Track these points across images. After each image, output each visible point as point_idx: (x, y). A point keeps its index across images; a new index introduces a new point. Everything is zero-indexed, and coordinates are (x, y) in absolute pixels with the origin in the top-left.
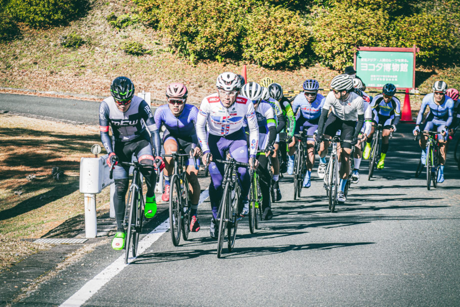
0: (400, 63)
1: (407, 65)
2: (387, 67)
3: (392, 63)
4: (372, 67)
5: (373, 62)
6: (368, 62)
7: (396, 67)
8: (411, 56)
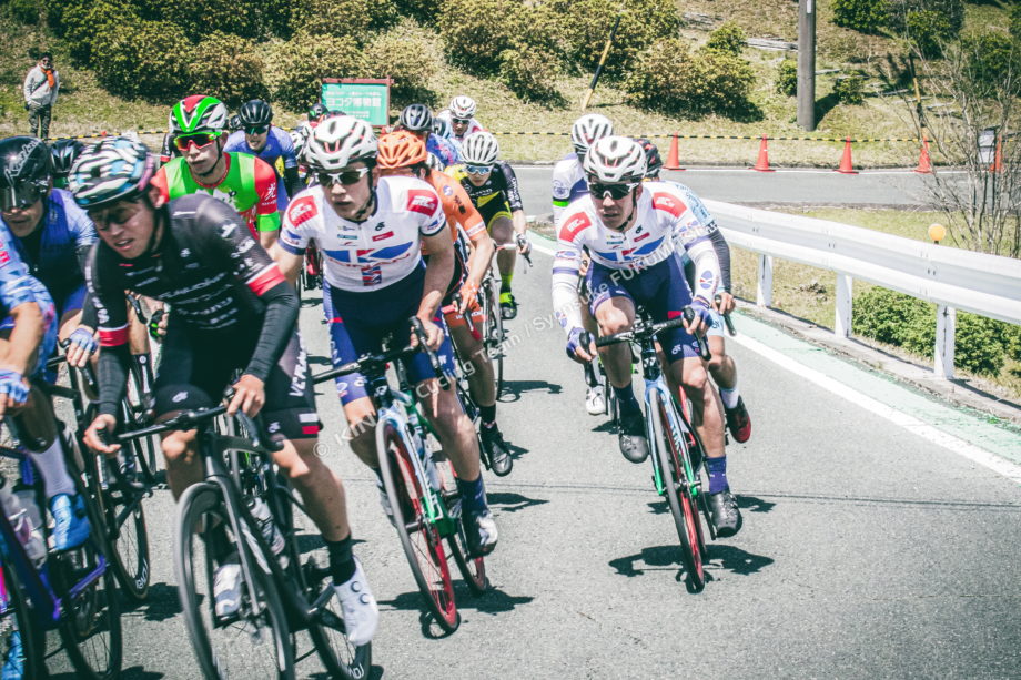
0: (371, 97)
1: (379, 99)
2: (358, 102)
3: (362, 96)
4: (340, 102)
5: (341, 97)
6: (336, 97)
7: (367, 102)
8: (385, 90)
